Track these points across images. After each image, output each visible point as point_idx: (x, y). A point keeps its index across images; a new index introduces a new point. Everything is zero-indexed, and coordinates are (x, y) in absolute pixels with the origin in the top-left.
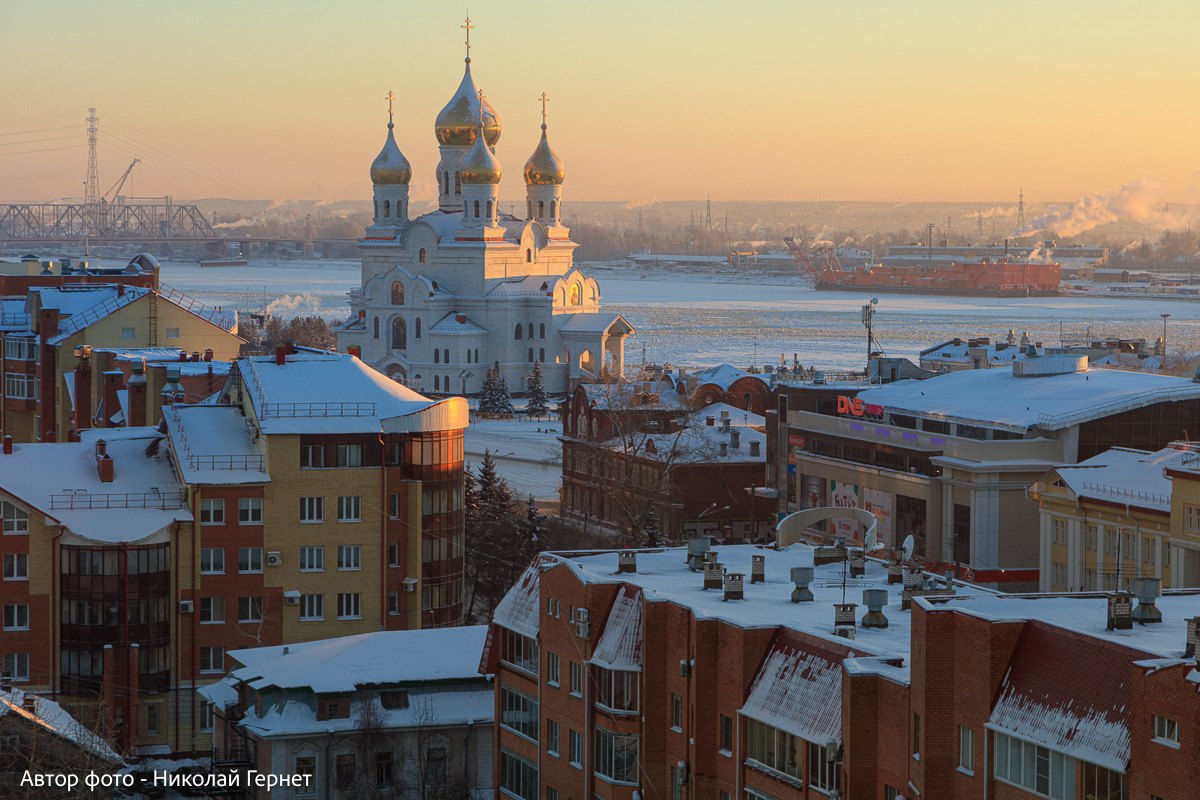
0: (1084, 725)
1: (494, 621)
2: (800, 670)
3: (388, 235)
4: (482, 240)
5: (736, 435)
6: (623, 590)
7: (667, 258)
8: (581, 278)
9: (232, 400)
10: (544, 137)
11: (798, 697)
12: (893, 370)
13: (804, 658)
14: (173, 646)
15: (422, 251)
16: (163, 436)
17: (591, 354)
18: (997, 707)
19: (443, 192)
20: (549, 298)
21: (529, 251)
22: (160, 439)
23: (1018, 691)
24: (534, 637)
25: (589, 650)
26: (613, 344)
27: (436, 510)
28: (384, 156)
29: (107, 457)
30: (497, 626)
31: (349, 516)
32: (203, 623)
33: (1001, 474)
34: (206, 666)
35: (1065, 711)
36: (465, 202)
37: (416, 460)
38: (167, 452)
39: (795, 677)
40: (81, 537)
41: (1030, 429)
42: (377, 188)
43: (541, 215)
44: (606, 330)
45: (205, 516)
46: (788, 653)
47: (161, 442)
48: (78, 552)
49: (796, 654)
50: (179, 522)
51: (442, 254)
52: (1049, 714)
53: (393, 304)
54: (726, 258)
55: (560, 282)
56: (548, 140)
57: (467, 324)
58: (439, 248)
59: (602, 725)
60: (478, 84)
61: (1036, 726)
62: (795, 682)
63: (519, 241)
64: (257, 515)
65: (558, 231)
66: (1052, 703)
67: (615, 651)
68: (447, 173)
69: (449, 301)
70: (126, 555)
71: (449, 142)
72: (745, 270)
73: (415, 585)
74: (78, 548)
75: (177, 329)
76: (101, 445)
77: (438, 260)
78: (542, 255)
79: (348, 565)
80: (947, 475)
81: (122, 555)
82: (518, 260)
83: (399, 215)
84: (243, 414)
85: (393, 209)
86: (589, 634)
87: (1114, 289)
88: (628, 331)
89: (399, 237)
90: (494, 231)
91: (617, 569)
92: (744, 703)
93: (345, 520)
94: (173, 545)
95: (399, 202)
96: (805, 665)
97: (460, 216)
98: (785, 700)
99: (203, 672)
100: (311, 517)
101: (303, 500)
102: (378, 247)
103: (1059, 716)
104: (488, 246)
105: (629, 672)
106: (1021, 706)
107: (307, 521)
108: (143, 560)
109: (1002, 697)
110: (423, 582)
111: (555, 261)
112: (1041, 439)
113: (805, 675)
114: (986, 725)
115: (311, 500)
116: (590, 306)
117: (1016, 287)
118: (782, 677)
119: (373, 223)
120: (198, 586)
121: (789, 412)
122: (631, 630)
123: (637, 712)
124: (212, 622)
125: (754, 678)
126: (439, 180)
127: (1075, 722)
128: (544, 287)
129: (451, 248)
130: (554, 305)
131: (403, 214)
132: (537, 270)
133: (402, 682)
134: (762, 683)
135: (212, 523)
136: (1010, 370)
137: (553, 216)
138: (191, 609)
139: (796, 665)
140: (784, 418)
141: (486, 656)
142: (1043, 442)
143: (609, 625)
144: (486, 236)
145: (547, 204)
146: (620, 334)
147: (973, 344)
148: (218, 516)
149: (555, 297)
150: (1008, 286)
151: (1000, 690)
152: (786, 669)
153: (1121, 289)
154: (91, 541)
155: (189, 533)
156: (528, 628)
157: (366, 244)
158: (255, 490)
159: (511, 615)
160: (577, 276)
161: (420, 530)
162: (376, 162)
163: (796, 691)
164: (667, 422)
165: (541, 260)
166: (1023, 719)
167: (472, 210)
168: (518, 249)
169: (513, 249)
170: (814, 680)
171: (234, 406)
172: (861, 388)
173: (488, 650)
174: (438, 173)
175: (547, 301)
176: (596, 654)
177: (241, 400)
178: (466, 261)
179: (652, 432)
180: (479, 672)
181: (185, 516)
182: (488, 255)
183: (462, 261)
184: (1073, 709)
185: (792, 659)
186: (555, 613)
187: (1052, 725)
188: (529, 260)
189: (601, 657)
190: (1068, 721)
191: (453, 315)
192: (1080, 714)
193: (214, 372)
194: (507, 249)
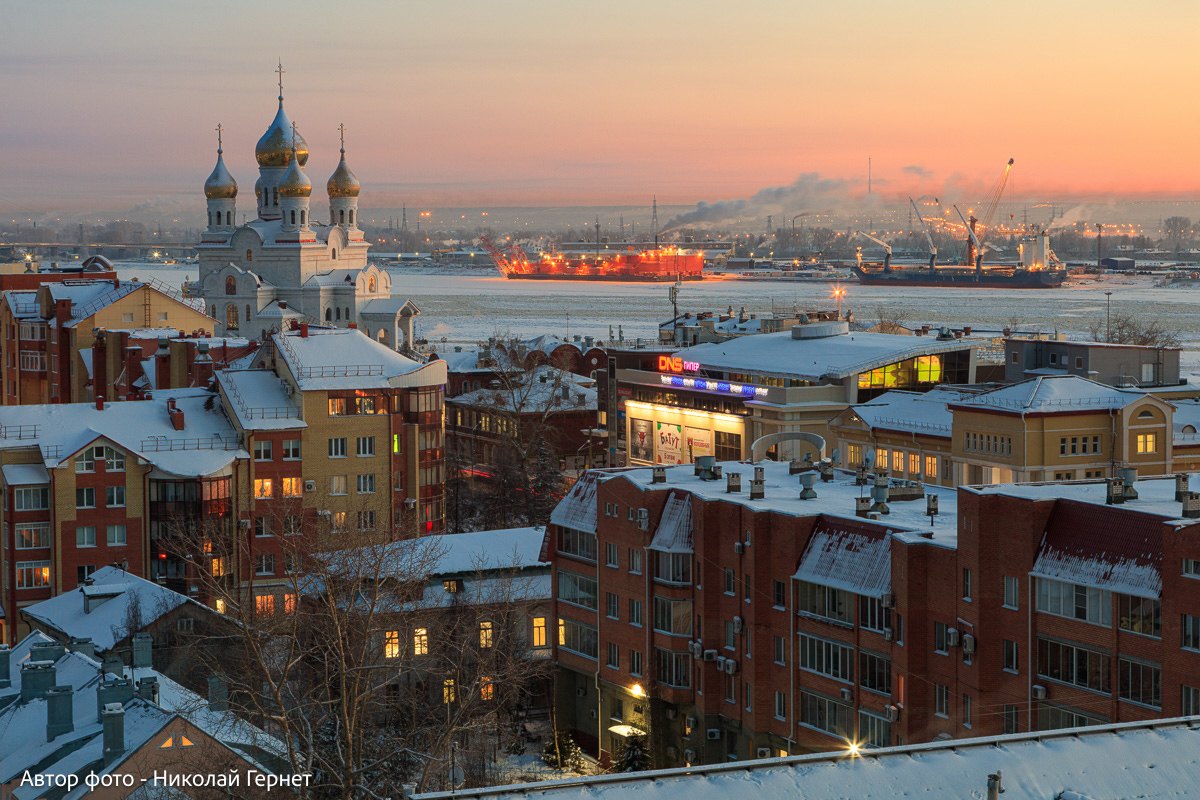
0: (1117, 569)
1: (552, 522)
2: (844, 544)
3: (220, 239)
4: (298, 241)
5: (566, 390)
6: (673, 494)
7: (381, 255)
8: (376, 271)
9: (267, 365)
10: (342, 159)
11: (846, 564)
12: (695, 336)
13: (847, 536)
14: (235, 554)
15: (249, 252)
16: (214, 394)
17: (386, 331)
18: (1038, 561)
19: (264, 203)
20: (352, 287)
21: (334, 250)
22: (214, 396)
23: (1055, 549)
24: (593, 532)
25: (648, 538)
26: (404, 325)
27: (428, 447)
28: (216, 175)
29: (179, 410)
30: (554, 525)
31: (365, 452)
32: (257, 536)
33: (801, 413)
34: (260, 570)
35: (1100, 560)
36: (284, 212)
37: (413, 409)
38: (221, 407)
39: (840, 551)
40: (167, 473)
41: (821, 379)
42: (211, 202)
43: (342, 221)
44: (399, 312)
45: (258, 454)
46: (831, 533)
47: (215, 399)
48: (163, 484)
49: (838, 533)
50: (239, 459)
51: (265, 253)
52: (1085, 563)
53: (227, 293)
54: (429, 255)
55: (360, 274)
56: (346, 161)
57: (287, 309)
58: (263, 249)
59: (660, 595)
60: (289, 118)
61: (1075, 572)
62: (841, 553)
63: (326, 242)
64: (296, 453)
65: (355, 233)
66: (1087, 555)
67: (670, 539)
68: (266, 189)
69: (272, 291)
70: (201, 485)
71: (267, 164)
72: (447, 264)
73: (415, 504)
74: (164, 481)
75: (166, 314)
76: (172, 401)
77: (261, 259)
78: (341, 252)
79: (365, 490)
80: (757, 415)
81: (199, 486)
82: (325, 258)
83: (229, 223)
84: (277, 376)
85: (224, 218)
86: (649, 527)
87: (746, 274)
88: (416, 312)
89: (229, 241)
90: (306, 233)
91: (652, 480)
92: (797, 568)
93: (362, 455)
94: (234, 477)
95: (229, 213)
96: (848, 541)
97: (278, 223)
98: (834, 567)
99: (258, 574)
100: (336, 454)
101: (330, 441)
102: (213, 249)
103: (1094, 564)
104: (303, 246)
105: (684, 554)
106: (1059, 558)
107: (334, 456)
108: (215, 490)
109: (1041, 554)
110: (421, 501)
111: (354, 258)
112: (830, 385)
113: (849, 547)
114: (1030, 573)
115: (336, 440)
116: (383, 292)
117: (669, 274)
118: (828, 550)
119: (207, 230)
120: (253, 509)
121: (617, 370)
122: (684, 523)
123: (690, 583)
124: (264, 536)
125: (803, 552)
126: (259, 196)
127: (1109, 567)
128: (348, 278)
129: (272, 249)
130: (357, 293)
131: (232, 222)
132: (342, 265)
133: (459, 572)
134: (810, 556)
135: (263, 460)
136: (789, 334)
137: (351, 221)
138: (249, 526)
139: (840, 541)
140: (612, 375)
141: (545, 549)
142: (831, 388)
143: (664, 520)
144: (301, 238)
145: (346, 213)
146: (409, 315)
147: (700, 317)
148: (267, 455)
149: (357, 287)
150: (663, 273)
151: (1040, 549)
152: (831, 545)
153: (751, 274)
154: (176, 475)
155: (246, 468)
156: (587, 525)
157: (202, 246)
158: (295, 434)
159: (566, 517)
160: (373, 268)
161: (417, 462)
162: (209, 180)
163: (843, 560)
164: (510, 382)
165: (343, 257)
166: (1063, 568)
167: (289, 218)
168: (326, 248)
169: (323, 248)
170: (858, 551)
171: (268, 370)
172: (674, 350)
173: (546, 544)
174: (258, 188)
175: (350, 290)
176: (655, 541)
177: (275, 365)
178: (285, 259)
179: (496, 388)
180: (540, 560)
181: (243, 454)
182: (303, 254)
183: (282, 259)
184: (1106, 558)
185: (835, 538)
186: (612, 513)
187: (1090, 570)
188: (334, 257)
189: (659, 544)
190: (1104, 567)
191: (276, 303)
192: (1113, 562)
193: (228, 345)
194: (317, 248)
